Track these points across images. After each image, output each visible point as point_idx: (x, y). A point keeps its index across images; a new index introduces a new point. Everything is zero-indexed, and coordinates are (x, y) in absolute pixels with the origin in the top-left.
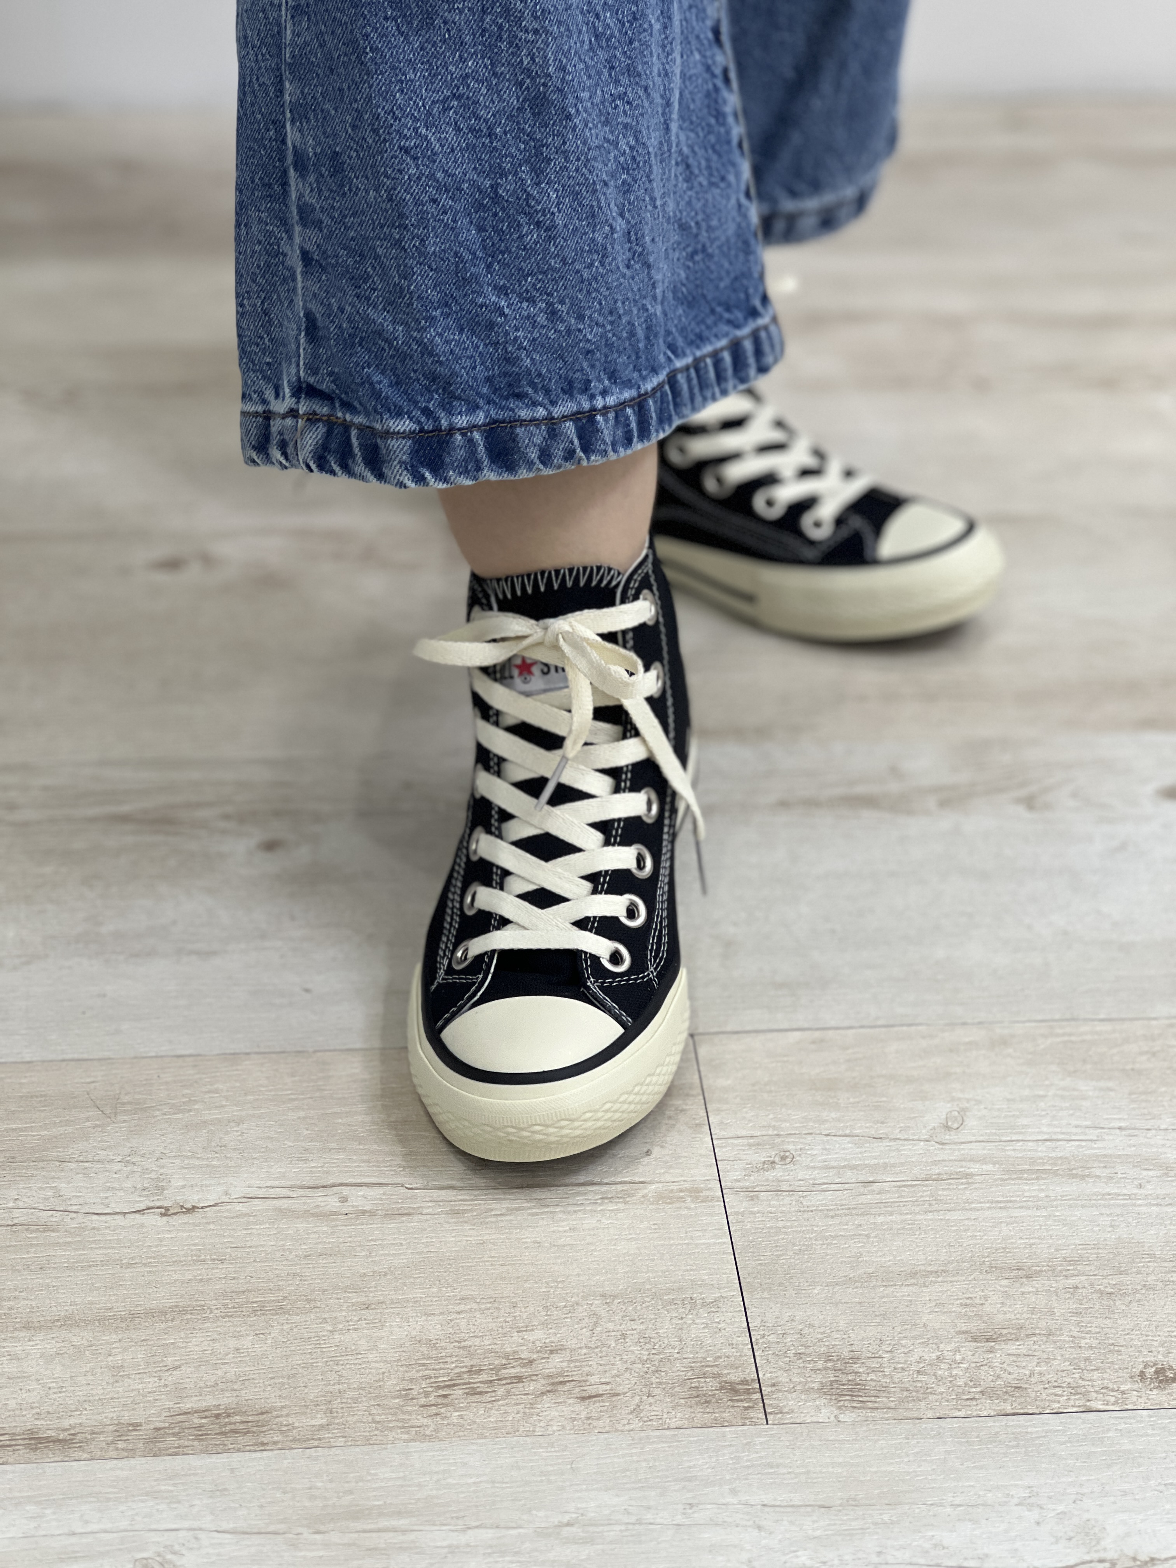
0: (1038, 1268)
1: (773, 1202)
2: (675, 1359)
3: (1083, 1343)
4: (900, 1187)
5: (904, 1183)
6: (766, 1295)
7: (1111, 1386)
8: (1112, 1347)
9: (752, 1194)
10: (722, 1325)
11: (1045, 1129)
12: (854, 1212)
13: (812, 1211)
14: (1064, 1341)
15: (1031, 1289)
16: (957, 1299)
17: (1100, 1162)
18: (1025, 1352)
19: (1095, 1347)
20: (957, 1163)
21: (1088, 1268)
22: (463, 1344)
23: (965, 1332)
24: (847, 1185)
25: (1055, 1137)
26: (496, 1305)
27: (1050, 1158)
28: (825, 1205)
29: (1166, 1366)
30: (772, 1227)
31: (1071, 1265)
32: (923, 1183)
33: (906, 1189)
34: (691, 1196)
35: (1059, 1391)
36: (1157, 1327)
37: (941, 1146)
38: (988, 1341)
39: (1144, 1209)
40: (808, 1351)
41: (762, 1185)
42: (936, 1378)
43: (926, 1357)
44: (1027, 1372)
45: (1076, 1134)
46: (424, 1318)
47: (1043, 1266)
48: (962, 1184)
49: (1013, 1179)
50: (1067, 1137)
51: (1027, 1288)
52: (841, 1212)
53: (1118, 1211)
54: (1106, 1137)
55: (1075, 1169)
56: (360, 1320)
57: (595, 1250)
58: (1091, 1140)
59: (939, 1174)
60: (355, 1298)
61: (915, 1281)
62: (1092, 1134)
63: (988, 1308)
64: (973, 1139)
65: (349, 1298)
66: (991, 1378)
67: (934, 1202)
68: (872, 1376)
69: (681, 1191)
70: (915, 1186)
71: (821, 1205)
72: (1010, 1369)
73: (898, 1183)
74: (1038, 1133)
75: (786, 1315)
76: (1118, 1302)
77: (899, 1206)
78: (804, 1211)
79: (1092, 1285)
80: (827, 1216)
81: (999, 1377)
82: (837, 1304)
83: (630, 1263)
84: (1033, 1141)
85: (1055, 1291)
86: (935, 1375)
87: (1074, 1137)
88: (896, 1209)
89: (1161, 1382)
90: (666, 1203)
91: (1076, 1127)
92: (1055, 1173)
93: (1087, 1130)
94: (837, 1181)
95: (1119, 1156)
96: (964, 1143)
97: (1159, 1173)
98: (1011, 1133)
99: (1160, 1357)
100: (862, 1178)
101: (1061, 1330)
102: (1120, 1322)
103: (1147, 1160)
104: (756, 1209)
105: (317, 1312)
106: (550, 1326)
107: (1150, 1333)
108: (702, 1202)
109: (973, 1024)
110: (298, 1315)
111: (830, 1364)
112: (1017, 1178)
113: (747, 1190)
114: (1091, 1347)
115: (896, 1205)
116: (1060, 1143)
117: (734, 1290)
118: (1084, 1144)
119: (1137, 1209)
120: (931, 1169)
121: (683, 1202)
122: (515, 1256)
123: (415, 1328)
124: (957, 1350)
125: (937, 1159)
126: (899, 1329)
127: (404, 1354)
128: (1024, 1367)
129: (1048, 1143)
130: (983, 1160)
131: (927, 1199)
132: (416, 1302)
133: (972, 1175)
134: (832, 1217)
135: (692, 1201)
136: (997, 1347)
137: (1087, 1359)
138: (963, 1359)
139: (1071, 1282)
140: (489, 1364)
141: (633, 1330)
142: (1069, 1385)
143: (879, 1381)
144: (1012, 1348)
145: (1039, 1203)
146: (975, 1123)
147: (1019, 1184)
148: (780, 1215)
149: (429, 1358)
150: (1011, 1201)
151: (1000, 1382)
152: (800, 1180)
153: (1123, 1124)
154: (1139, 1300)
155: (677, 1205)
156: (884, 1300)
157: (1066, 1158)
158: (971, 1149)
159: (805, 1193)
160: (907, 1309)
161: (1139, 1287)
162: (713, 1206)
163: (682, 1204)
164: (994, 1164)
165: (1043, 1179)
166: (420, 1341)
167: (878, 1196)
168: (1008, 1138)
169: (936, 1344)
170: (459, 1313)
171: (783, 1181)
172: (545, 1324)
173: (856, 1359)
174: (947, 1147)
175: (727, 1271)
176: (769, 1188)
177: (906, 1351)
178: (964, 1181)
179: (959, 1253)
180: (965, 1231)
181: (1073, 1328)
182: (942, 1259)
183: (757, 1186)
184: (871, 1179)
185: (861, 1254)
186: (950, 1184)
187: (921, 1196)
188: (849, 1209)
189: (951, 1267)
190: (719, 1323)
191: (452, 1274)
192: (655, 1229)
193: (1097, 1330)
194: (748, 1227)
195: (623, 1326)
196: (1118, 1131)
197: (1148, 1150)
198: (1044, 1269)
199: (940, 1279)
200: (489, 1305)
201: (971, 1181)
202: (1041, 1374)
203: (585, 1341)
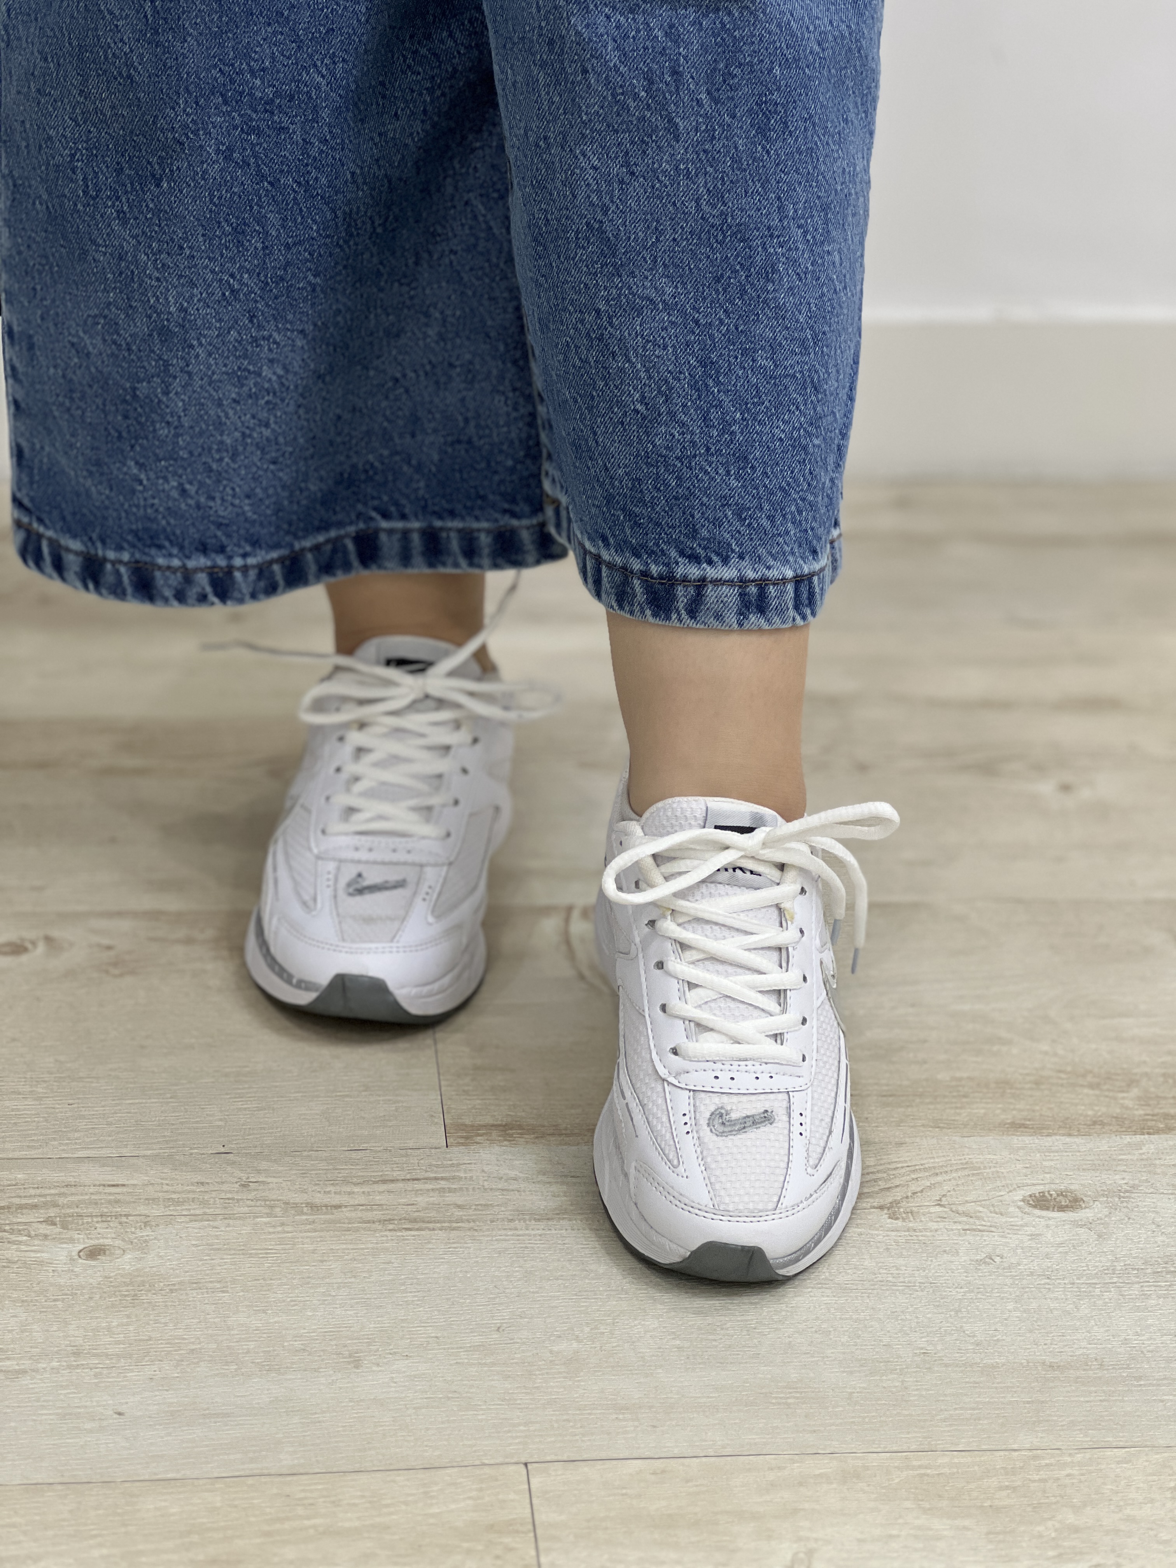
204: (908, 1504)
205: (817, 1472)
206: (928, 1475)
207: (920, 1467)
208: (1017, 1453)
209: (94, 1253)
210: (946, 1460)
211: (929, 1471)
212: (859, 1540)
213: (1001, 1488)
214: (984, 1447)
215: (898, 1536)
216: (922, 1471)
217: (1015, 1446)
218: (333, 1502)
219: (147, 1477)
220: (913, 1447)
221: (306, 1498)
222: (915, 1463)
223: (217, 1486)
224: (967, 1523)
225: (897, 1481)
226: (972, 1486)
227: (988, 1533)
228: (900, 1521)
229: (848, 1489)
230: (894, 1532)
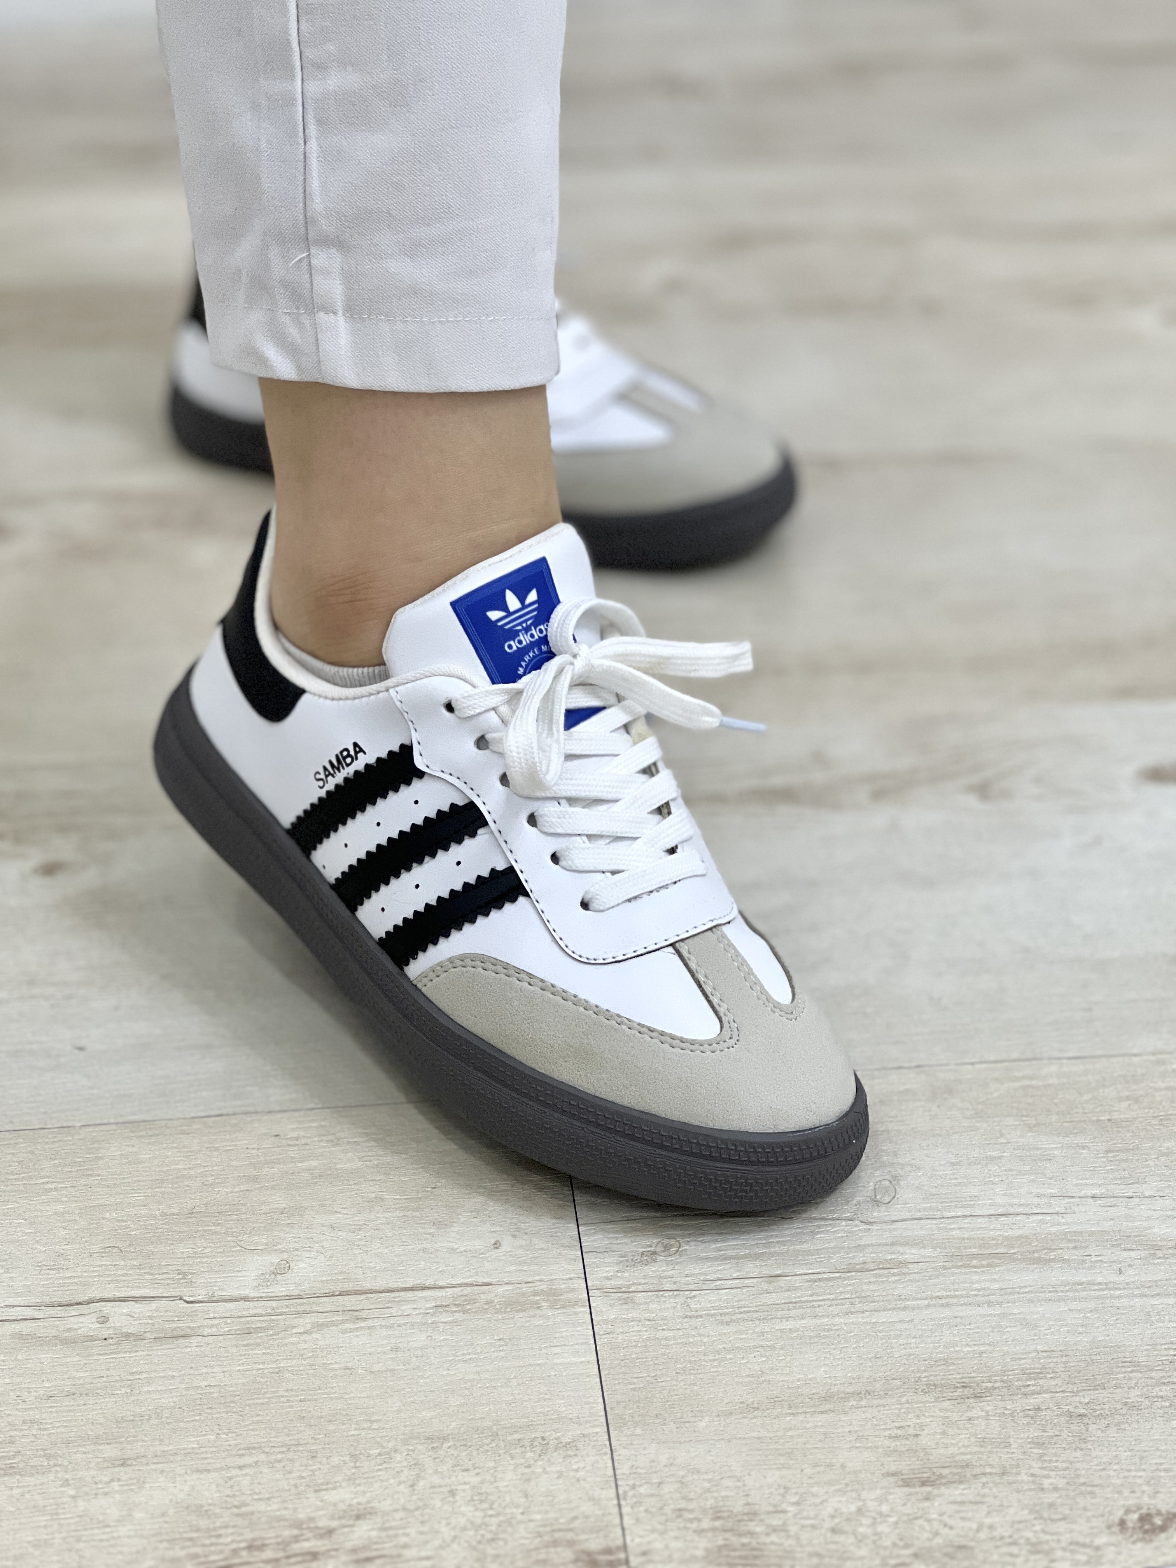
0: (989, 1385)
1: (652, 1306)
2: (521, 1522)
3: (1046, 1483)
4: (815, 1281)
5: (820, 1276)
6: (638, 1431)
7: (1081, 1540)
8: (1083, 1488)
9: (625, 1295)
10: (581, 1474)
11: (999, 1200)
12: (755, 1315)
13: (701, 1316)
14: (1022, 1481)
15: (980, 1413)
16: (885, 1430)
17: (1070, 1241)
18: (971, 1498)
19: (1062, 1489)
20: (888, 1248)
21: (1053, 1383)
22: (243, 1510)
23: (894, 1474)
24: (747, 1281)
25: (1011, 1210)
26: (290, 1455)
27: (1006, 1238)
28: (719, 1308)
29: (1153, 1511)
30: (649, 1339)
31: (1030, 1379)
32: (843, 1275)
33: (822, 1284)
34: (548, 1300)
35: (1015, 1550)
36: (1142, 1458)
37: (868, 1227)
38: (923, 1484)
39: (1125, 1302)
40: (691, 1506)
41: (640, 1284)
42: (856, 1537)
43: (844, 1510)
44: (974, 1526)
45: (1038, 1206)
46: (195, 1476)
47: (996, 1381)
48: (894, 1275)
49: (958, 1267)
50: (1027, 1210)
51: (974, 1411)
52: (738, 1316)
53: (1092, 1305)
54: (1076, 1209)
55: (1037, 1251)
56: (112, 1480)
57: (422, 1377)
58: (1057, 1214)
59: (865, 1263)
60: (109, 1451)
61: (831, 1406)
62: (1059, 1205)
63: (924, 1441)
64: (908, 1215)
65: (99, 1451)
66: (926, 1535)
67: (858, 1300)
68: (774, 1538)
69: (535, 1294)
70: (834, 1278)
71: (713, 1308)
72: (951, 1522)
73: (812, 1277)
74: (991, 1205)
75: (663, 1459)
76: (1092, 1427)
77: (813, 1307)
78: (691, 1317)
79: (1058, 1405)
80: (721, 1322)
81: (937, 1534)
82: (729, 1441)
83: (467, 1392)
84: (983, 1216)
85: (1012, 1415)
86: (855, 1533)
87: (1035, 1210)
88: (809, 1311)
89: (1146, 1532)
90: (518, 1311)
91: (1038, 1196)
92: (1012, 1258)
93: (1052, 1200)
94: (735, 1275)
95: (1093, 1233)
96: (897, 1221)
97: (1143, 1253)
98: (956, 1206)
99: (1146, 1499)
100: (766, 1271)
101: (1018, 1466)
102: (1094, 1454)
103: (1129, 1236)
104: (630, 1315)
105: (57, 1472)
106: (358, 1482)
107: (1133, 1468)
108: (562, 1307)
109: (909, 1068)
110: (32, 1475)
111: (718, 1523)
112: (963, 1266)
113: (618, 1290)
114: (1056, 1489)
115: (808, 1305)
116: (1018, 1218)
117: (598, 1426)
118: (1048, 1218)
119: (1117, 1303)
120: (854, 1257)
121: (539, 1308)
122: (320, 1389)
123: (182, 1490)
124: (883, 1499)
125: (862, 1242)
126: (809, 1471)
127: (166, 1526)
128: (969, 1519)
129: (1002, 1219)
130: (919, 1243)
131: (848, 1296)
132: (186, 1454)
133: (906, 1263)
134: (727, 1323)
135: (550, 1307)
136: (936, 1492)
137: (1051, 1505)
138: (892, 1510)
139: (1034, 1401)
140: (277, 1537)
141: (465, 1483)
142: (1028, 1542)
143: (781, 1544)
144: (956, 1492)
145: (992, 1298)
146: (911, 1195)
147: (966, 1274)
148: (660, 1322)
149: (198, 1530)
150: (955, 1296)
151: (938, 1540)
152: (687, 1276)
153: (1097, 1191)
154: (1118, 1424)
155: (531, 1313)
156: (790, 1433)
157: (1026, 1237)
158: (905, 1229)
159: (694, 1293)
160: (819, 1445)
161: (1119, 1406)
162: (576, 1313)
163: (538, 1311)
164: (934, 1248)
165: (996, 1266)
166: (187, 1508)
167: (786, 1294)
168: (953, 1214)
169: (856, 1491)
170: (241, 1468)
171: (666, 1278)
172: (351, 1479)
173: (753, 1515)
174: (875, 1227)
175: (591, 1400)
176: (647, 1288)
177: (818, 1501)
178: (895, 1271)
179: (889, 1367)
180: (897, 1337)
181: (1034, 1464)
182: (866, 1375)
183: (634, 1284)
184: (778, 1272)
185: (763, 1373)
186: (880, 1276)
187: (842, 1293)
188: (749, 1312)
189: (878, 1385)
190: (577, 1470)
191: (235, 1415)
192: (500, 1346)
193: (1065, 1465)
194: (619, 1340)
195: (453, 1479)
196: (1091, 1200)
197: (1130, 1224)
198: (996, 1385)
199: (863, 1403)
200: (280, 1456)
201: (905, 1270)
202: (991, 1527)
203: (402, 1501)
204: (1010, 1121)
205: (902, 1088)
206: (1033, 1087)
207: (1023, 1078)
208: (1136, 1060)
209: (50, 870)
210: (1053, 1068)
211: (1034, 1083)
212: (953, 1164)
213: (1120, 1099)
214: (1099, 1053)
215: (1000, 1158)
216: (1026, 1082)
217: (1135, 1051)
218: (332, 1141)
219: (112, 1121)
220: (1015, 1055)
221: (297, 1139)
222: (1016, 1074)
223: (194, 1127)
224: (1081, 1140)
225: (996, 1095)
226: (1086, 1097)
227: (1107, 1152)
228: (1002, 1140)
229: (939, 1107)
230: (994, 1154)
